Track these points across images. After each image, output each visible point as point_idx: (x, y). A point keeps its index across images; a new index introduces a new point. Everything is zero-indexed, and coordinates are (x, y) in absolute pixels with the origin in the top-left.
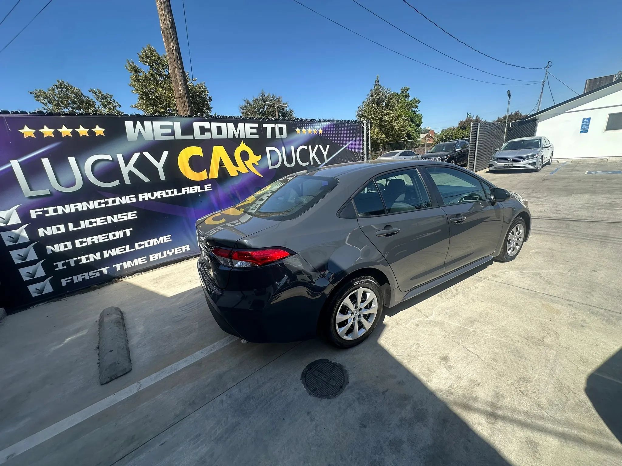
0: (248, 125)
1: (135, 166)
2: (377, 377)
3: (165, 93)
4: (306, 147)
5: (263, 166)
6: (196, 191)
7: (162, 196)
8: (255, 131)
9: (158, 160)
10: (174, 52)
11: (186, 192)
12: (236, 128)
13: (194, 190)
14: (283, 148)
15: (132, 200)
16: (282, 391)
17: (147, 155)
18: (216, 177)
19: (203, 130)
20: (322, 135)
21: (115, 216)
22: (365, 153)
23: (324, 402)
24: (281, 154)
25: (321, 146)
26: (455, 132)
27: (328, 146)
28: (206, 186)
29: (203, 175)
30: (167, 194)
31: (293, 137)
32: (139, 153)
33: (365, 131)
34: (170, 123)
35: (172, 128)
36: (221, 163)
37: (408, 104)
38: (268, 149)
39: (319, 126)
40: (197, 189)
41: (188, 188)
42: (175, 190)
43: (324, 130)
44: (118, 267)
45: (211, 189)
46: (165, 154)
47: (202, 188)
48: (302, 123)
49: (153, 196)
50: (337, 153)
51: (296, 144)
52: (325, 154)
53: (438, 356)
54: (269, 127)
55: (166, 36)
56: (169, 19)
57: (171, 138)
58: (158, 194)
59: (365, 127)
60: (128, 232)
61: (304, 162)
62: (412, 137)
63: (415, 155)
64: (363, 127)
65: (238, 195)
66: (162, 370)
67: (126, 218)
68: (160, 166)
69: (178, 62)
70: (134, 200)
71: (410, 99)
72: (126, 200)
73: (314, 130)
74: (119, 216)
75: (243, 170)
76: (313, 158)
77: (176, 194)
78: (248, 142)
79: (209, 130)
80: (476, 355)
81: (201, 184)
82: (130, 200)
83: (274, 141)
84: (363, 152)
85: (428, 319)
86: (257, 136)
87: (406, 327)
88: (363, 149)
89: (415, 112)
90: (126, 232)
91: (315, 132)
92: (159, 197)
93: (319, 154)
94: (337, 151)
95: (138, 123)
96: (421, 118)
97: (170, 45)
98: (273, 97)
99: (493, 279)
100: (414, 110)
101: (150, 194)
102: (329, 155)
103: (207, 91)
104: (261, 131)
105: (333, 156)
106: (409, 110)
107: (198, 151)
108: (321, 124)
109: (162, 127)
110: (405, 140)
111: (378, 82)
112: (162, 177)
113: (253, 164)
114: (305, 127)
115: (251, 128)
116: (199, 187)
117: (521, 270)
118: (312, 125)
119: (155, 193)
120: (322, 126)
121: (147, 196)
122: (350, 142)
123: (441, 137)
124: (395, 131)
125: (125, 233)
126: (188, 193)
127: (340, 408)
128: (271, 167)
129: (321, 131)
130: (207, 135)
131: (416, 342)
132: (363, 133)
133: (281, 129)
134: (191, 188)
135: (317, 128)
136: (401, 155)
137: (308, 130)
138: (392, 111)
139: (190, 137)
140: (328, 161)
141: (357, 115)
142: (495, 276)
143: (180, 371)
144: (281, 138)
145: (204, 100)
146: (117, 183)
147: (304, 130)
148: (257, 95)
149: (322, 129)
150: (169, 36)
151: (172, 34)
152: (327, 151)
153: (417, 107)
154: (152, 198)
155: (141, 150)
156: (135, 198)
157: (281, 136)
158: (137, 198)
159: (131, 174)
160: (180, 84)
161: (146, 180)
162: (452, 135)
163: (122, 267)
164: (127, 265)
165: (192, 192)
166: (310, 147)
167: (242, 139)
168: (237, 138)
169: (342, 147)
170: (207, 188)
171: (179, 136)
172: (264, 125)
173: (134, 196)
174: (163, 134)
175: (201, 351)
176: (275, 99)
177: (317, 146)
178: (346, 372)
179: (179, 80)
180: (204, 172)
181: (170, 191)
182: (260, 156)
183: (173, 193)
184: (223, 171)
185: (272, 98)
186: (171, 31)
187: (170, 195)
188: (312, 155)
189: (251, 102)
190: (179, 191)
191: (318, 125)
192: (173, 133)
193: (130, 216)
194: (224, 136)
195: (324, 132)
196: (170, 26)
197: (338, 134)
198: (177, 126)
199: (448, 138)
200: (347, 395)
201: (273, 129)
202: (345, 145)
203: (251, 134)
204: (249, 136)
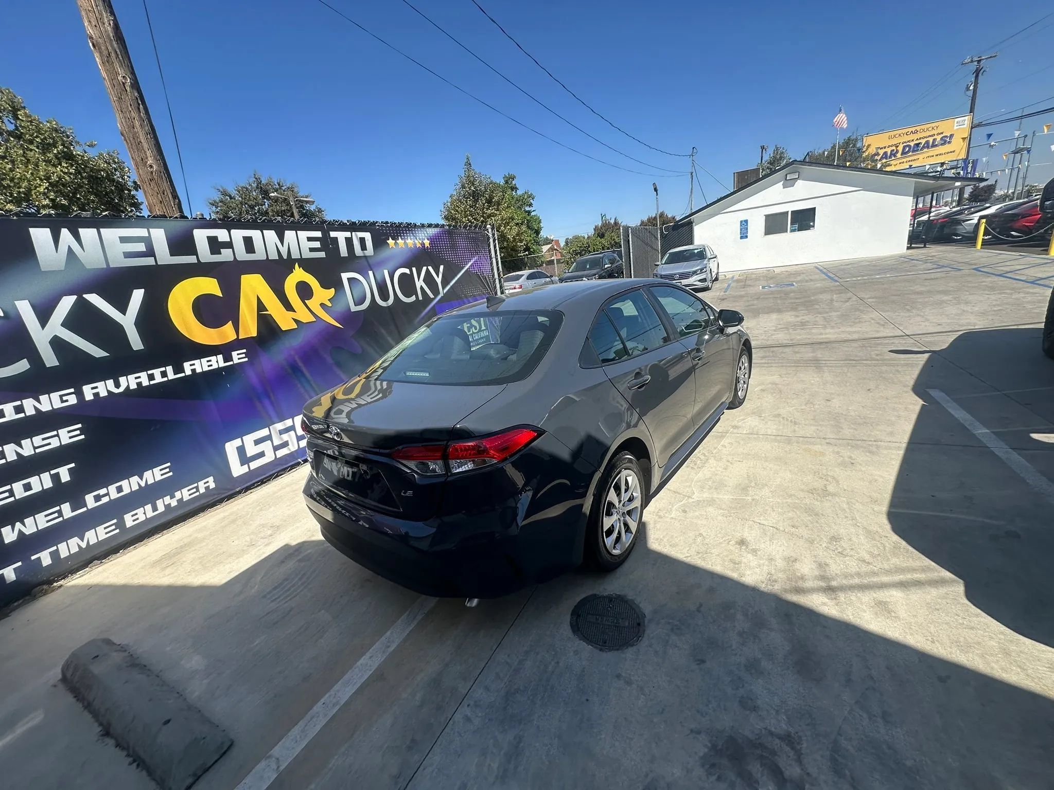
0: (303, 235)
1: (67, 324)
2: (678, 593)
3: (11, 170)
4: (407, 271)
5: (340, 308)
6: (215, 366)
7: (139, 384)
8: (317, 244)
9: (123, 310)
10: (128, 89)
11: (194, 371)
12: (281, 238)
13: (209, 363)
14: (371, 273)
15: (67, 401)
16: (558, 663)
17: (94, 299)
18: (255, 334)
19: (215, 245)
20: (430, 249)
21: (26, 443)
22: (496, 276)
23: (629, 653)
24: (368, 284)
25: (430, 268)
26: (592, 241)
27: (442, 267)
28: (234, 354)
29: (227, 333)
30: (151, 377)
31: (384, 254)
32: (75, 297)
33: (491, 240)
34: (141, 232)
35: (148, 241)
36: (261, 306)
37: (517, 200)
38: (345, 276)
39: (423, 235)
40: (217, 362)
41: (197, 362)
42: (169, 369)
43: (432, 240)
44: (45, 558)
45: (246, 359)
46: (138, 295)
47: (228, 358)
48: (396, 230)
49: (117, 385)
50: (456, 279)
51: (391, 265)
52: (439, 280)
53: (733, 542)
54: (341, 236)
55: (105, 53)
56: (109, 21)
57: (150, 261)
58: (130, 382)
59: (491, 236)
60: (64, 473)
61: (408, 295)
62: (532, 250)
63: (548, 277)
64: (487, 235)
65: (300, 364)
66: (308, 716)
67: (55, 443)
68: (128, 320)
69: (139, 109)
70: (72, 400)
71: (519, 192)
72: (50, 402)
73: (416, 241)
74: (37, 440)
75: (306, 318)
76: (422, 288)
77: (171, 376)
78: (307, 264)
79: (229, 245)
80: (772, 527)
81: (225, 350)
82: (63, 401)
83: (352, 262)
84: (493, 276)
85: (692, 500)
86: (322, 255)
87: (672, 518)
88: (492, 269)
89: (529, 212)
90: (58, 474)
91: (418, 245)
92: (133, 386)
93: (429, 280)
94: (456, 276)
95: (65, 233)
96: (540, 222)
97: (117, 74)
98: (279, 185)
99: (735, 431)
100: (527, 209)
101: (110, 383)
102: (445, 282)
103: (127, 169)
104: (329, 244)
105: (452, 284)
106: (520, 208)
107: (210, 286)
108: (426, 231)
109: (123, 240)
110: (524, 255)
111: (470, 164)
112: (136, 342)
113: (322, 305)
114: (401, 236)
115: (310, 239)
116: (220, 357)
117: (758, 413)
118: (412, 233)
119: (122, 380)
120: (427, 234)
121: (104, 388)
122: (474, 260)
123: (574, 249)
124: (507, 242)
125: (56, 478)
126: (199, 370)
127: (656, 652)
128: (354, 308)
129: (427, 243)
130: (226, 255)
131: (697, 533)
132: (489, 246)
133: (362, 241)
134: (204, 360)
135: (421, 237)
136: (528, 278)
137: (407, 241)
138: (498, 210)
139: (191, 259)
140: (445, 291)
141: (443, 216)
142: (735, 427)
143: (347, 703)
144: (365, 257)
145: (121, 188)
146: (23, 366)
147: (400, 241)
148: (245, 180)
149: (428, 239)
150: (113, 55)
151: (118, 51)
152: (440, 275)
153: (531, 205)
154: (116, 391)
155: (79, 290)
156: (74, 396)
157: (364, 253)
158: (79, 394)
159: (57, 344)
160: (149, 153)
161: (97, 352)
162: (589, 246)
163: (55, 555)
164: (68, 548)
165: (206, 369)
166: (414, 269)
167: (296, 260)
168: (285, 257)
169: (463, 268)
170: (238, 357)
171: (164, 255)
172: (333, 234)
173: (72, 390)
174: (128, 255)
175: (368, 655)
176: (283, 188)
177: (424, 268)
178: (632, 601)
179: (146, 146)
180: (229, 327)
181: (157, 372)
182: (333, 290)
183: (164, 374)
184: (265, 322)
185: (277, 187)
186: (115, 46)
187: (158, 379)
188: (420, 283)
189: (234, 193)
190: (179, 369)
191: (421, 234)
192: (150, 252)
193: (66, 436)
194: (259, 255)
195: (432, 244)
196: (111, 35)
197: (453, 247)
198: (159, 236)
199: (583, 250)
200: (653, 632)
201: (349, 241)
202: (467, 264)
203: (312, 250)
204: (307, 255)
